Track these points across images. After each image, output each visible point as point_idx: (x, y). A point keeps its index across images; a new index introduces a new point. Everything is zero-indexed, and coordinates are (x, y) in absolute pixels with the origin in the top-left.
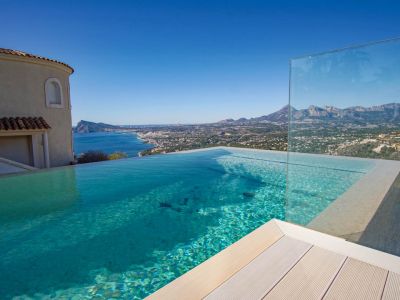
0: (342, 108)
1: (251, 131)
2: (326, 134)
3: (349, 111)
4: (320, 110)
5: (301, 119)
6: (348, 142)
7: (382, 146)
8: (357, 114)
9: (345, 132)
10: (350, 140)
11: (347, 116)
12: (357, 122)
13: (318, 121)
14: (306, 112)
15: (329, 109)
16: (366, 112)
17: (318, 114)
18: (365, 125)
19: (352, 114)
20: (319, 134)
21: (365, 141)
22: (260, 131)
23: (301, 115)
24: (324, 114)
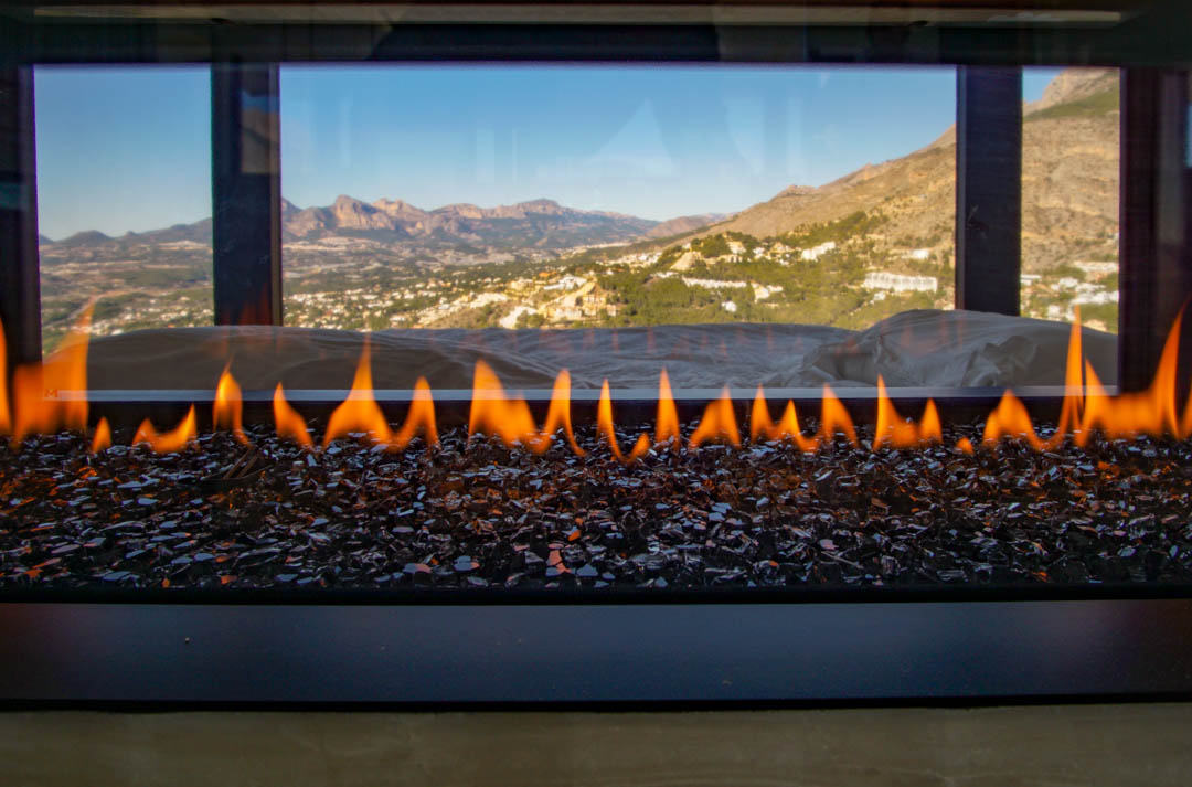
0: (428, 208)
1: (131, 278)
2: (386, 282)
3: (444, 214)
4: (368, 210)
5: (313, 236)
6: (443, 305)
7: (518, 311)
8: (465, 226)
9: (438, 276)
10: (451, 297)
11: (438, 231)
12: (466, 248)
13: (363, 244)
14: (326, 217)
15: (392, 210)
16: (484, 221)
17: (362, 222)
18: (484, 253)
19: (452, 227)
20: (367, 283)
21: (483, 299)
22: (167, 280)
23: (311, 225)
24: (380, 222)
